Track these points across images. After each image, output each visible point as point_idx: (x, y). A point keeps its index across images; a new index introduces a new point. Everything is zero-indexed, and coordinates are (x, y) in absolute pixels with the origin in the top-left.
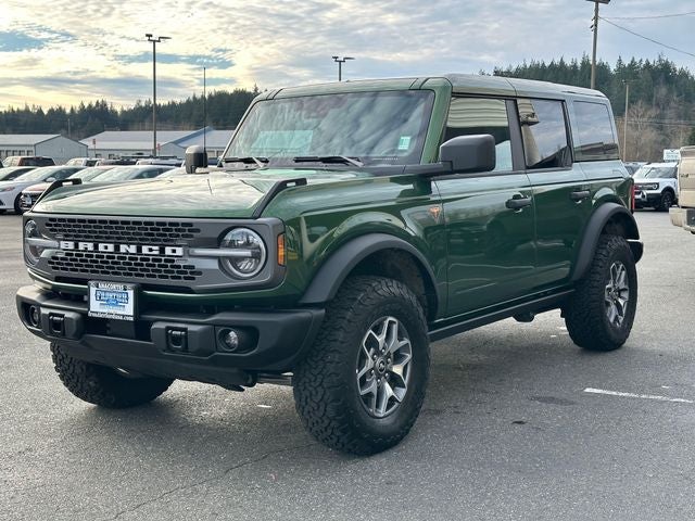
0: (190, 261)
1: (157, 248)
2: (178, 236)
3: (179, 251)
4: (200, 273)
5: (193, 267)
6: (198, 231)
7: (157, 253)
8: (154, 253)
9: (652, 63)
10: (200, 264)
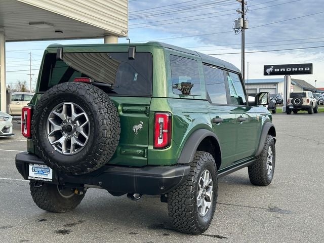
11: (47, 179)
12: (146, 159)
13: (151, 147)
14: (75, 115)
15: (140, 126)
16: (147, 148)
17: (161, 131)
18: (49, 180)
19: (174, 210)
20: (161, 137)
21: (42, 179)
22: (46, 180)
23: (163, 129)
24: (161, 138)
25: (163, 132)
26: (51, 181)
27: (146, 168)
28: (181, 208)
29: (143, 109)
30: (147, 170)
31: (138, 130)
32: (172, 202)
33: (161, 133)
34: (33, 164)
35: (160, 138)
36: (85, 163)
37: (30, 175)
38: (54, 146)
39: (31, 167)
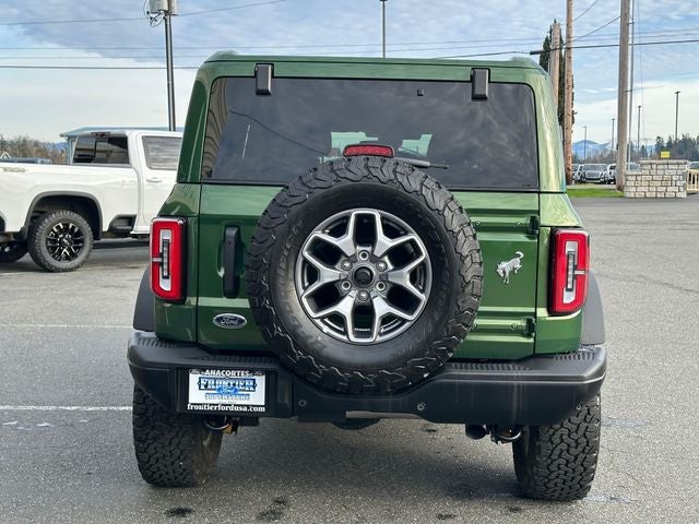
11: (248, 406)
12: (532, 340)
13: (542, 312)
14: (384, 242)
15: (516, 263)
16: (535, 314)
17: (570, 273)
18: (255, 409)
19: (557, 452)
20: (569, 286)
21: (231, 408)
22: (245, 409)
23: (575, 268)
24: (571, 290)
25: (575, 277)
26: (263, 409)
27: (532, 362)
28: (576, 447)
29: (523, 220)
30: (536, 368)
31: (512, 272)
32: (554, 434)
33: (570, 279)
34: (202, 369)
35: (568, 290)
36: (421, 363)
37: (191, 401)
38: (318, 321)
39: (194, 378)
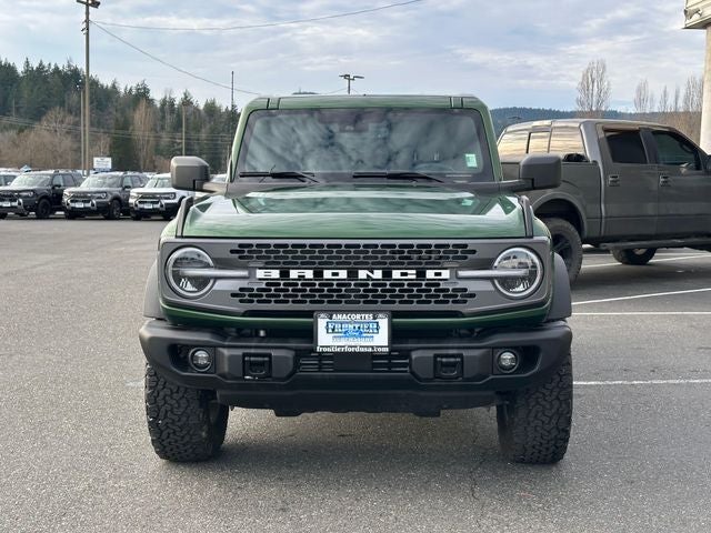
0: (461, 284)
1: (414, 272)
2: (448, 258)
3: (446, 274)
4: (472, 295)
5: (465, 290)
6: (474, 252)
7: (414, 277)
8: (409, 277)
9: (61, 68)
10: (472, 287)
